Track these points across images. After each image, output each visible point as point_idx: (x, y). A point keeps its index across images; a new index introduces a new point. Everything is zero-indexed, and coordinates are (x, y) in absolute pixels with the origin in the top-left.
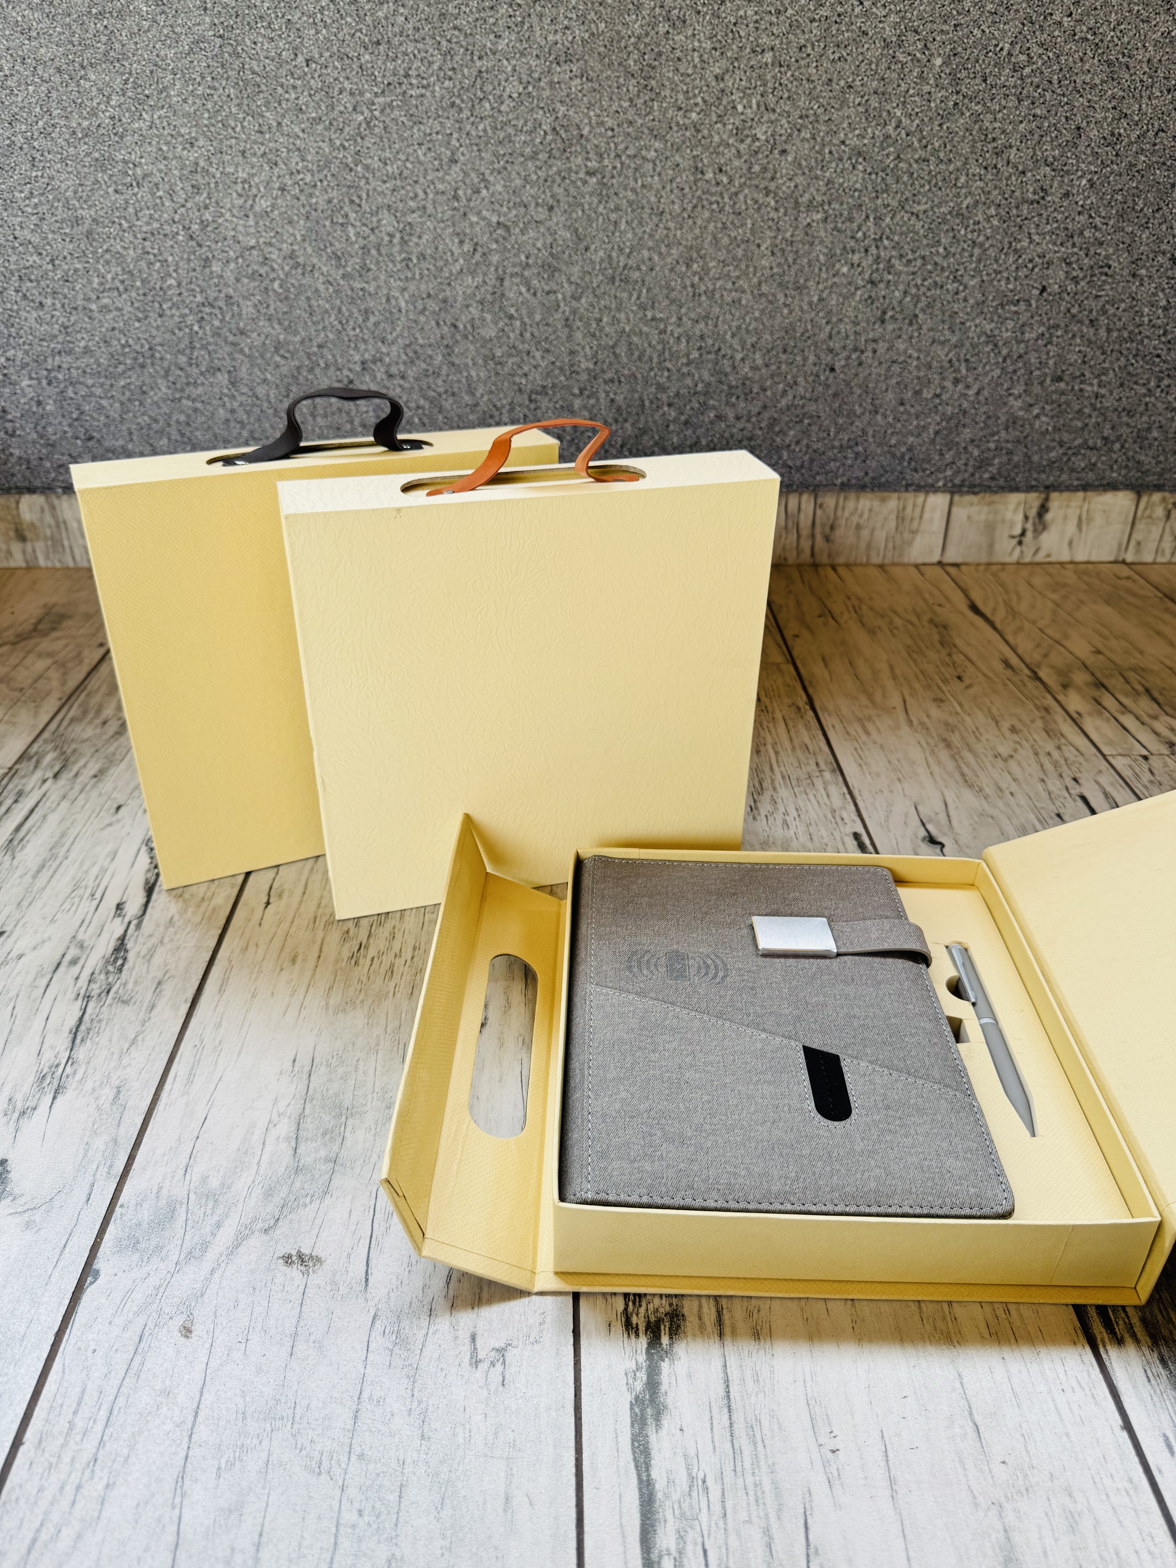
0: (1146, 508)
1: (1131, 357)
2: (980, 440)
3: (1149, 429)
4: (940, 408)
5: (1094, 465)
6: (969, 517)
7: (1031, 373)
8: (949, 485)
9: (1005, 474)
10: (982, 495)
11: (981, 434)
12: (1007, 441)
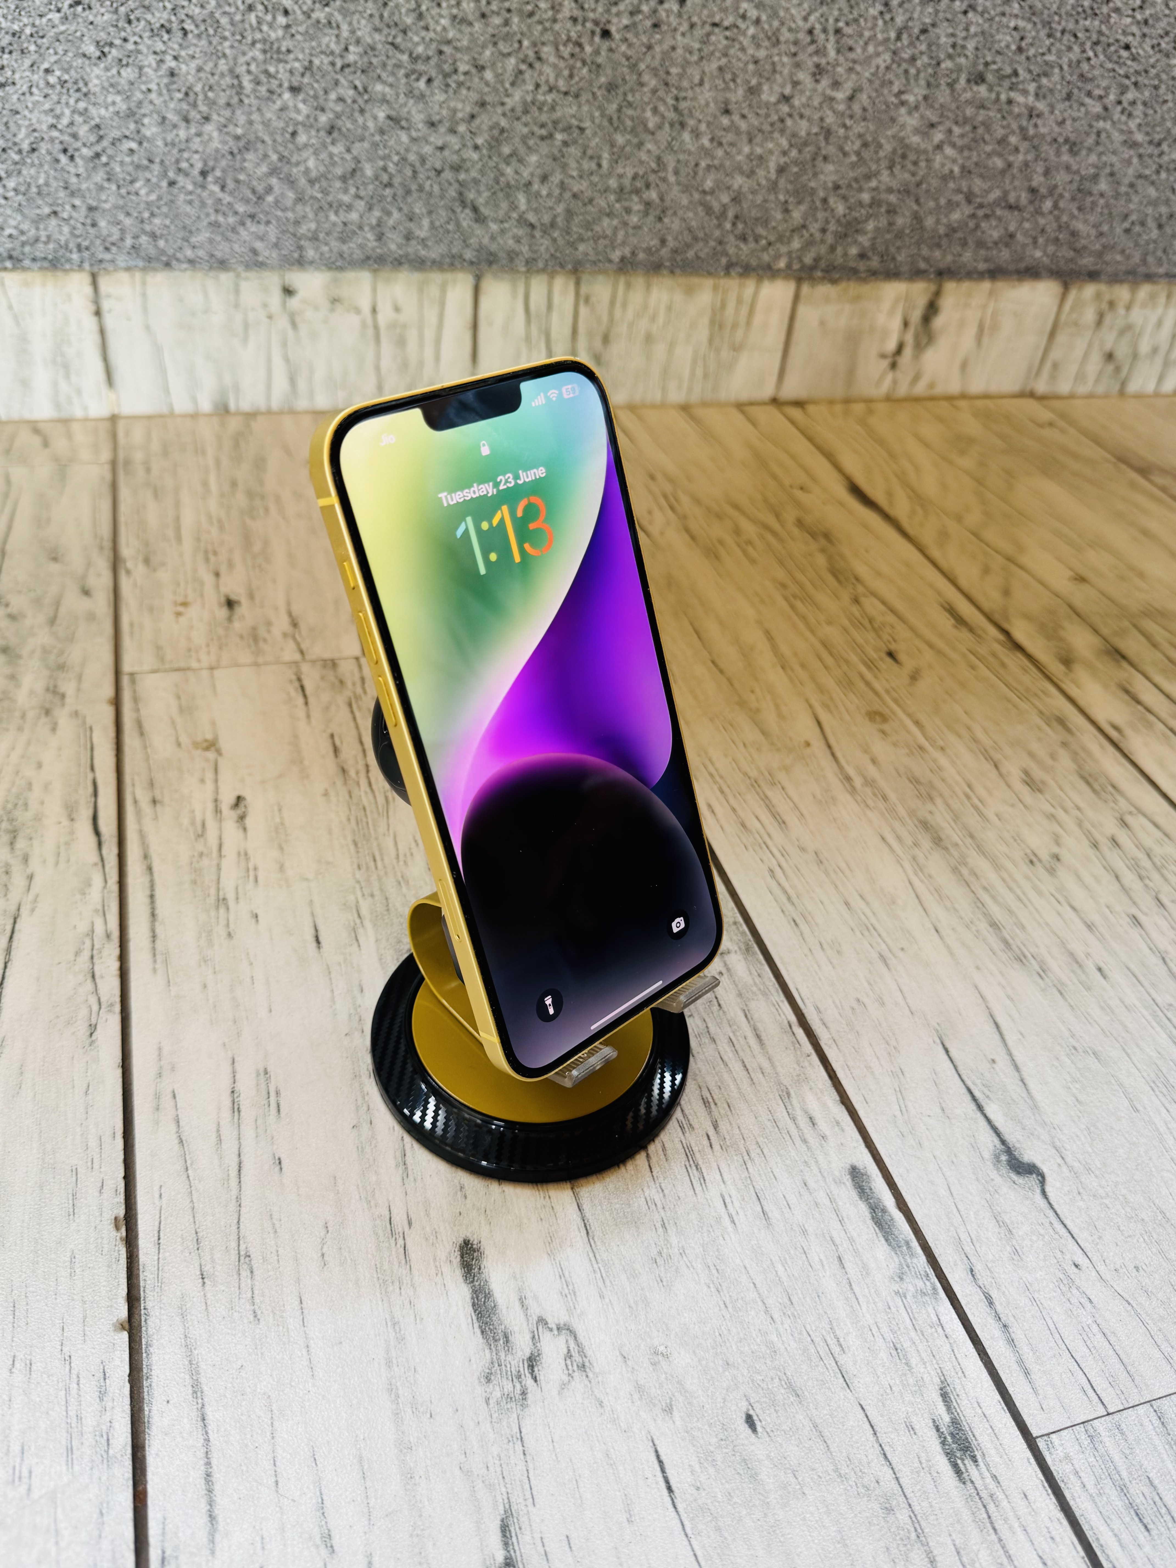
0: (1072, 309)
1: (1088, 45)
2: (849, 186)
3: (1095, 178)
4: (789, 122)
5: (1012, 236)
6: (822, 323)
7: (938, 64)
8: (796, 266)
9: (881, 248)
10: (843, 285)
11: (852, 174)
12: (890, 190)
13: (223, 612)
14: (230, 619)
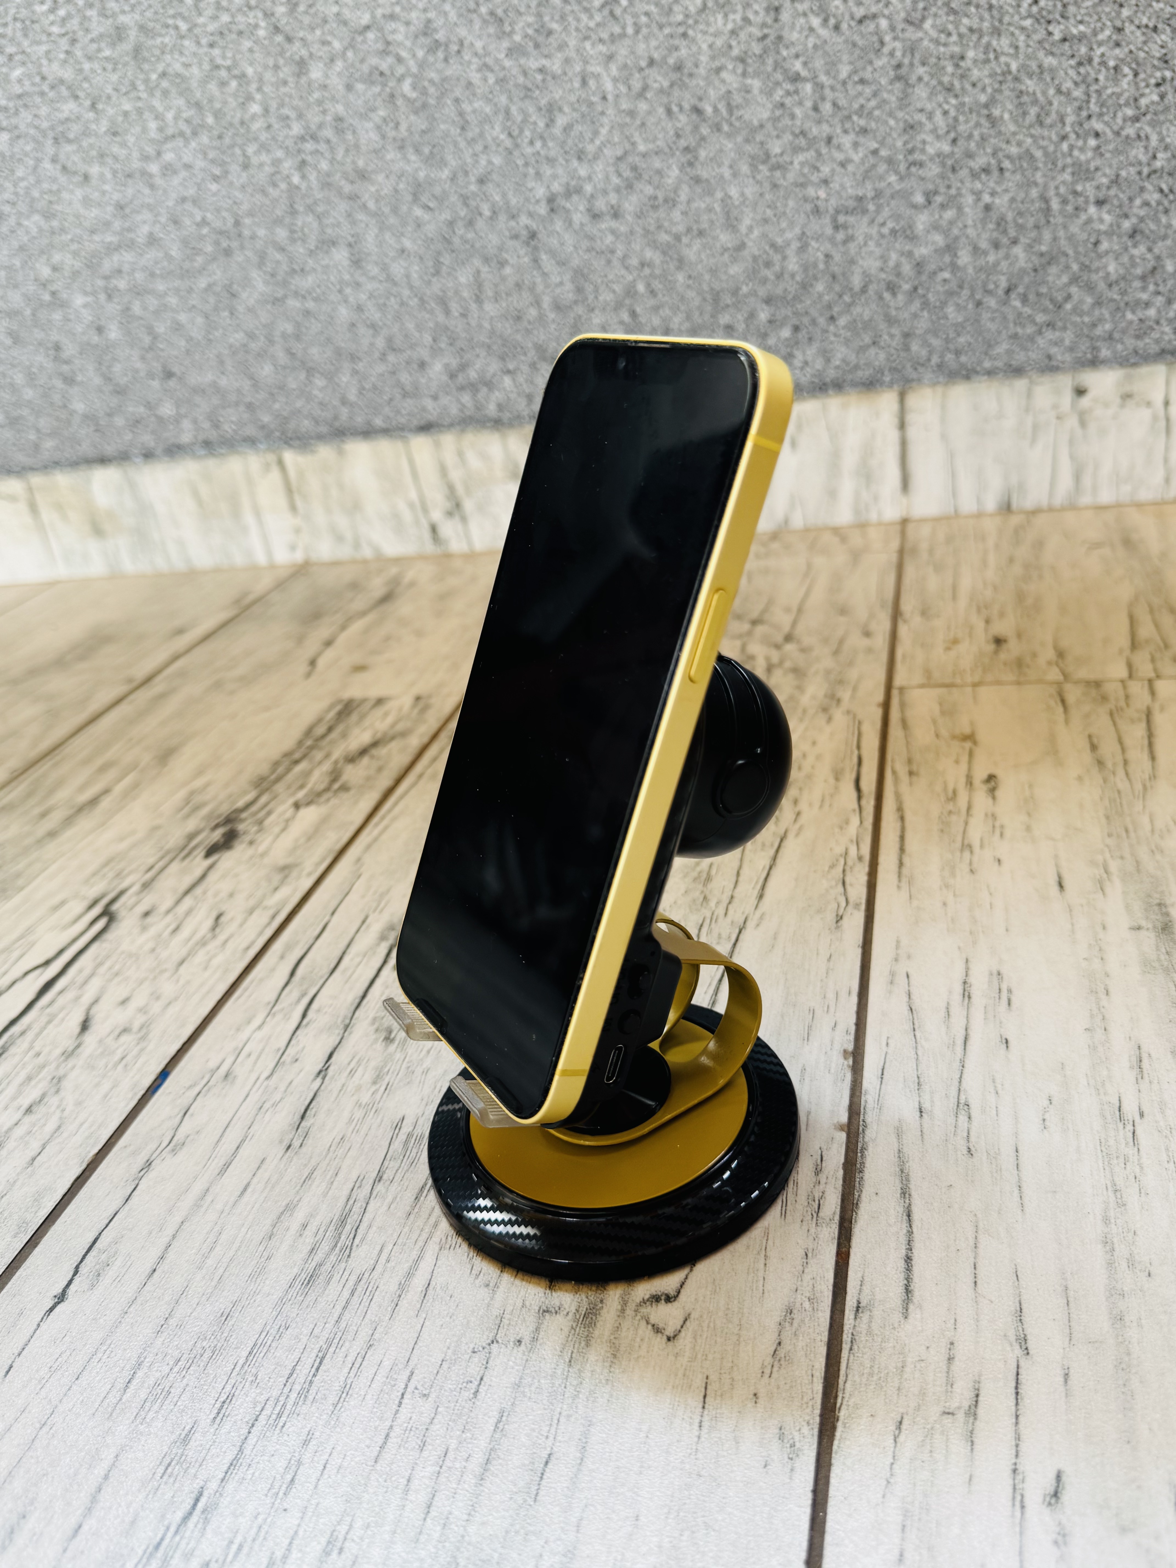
13: (992, 647)
14: (996, 652)
